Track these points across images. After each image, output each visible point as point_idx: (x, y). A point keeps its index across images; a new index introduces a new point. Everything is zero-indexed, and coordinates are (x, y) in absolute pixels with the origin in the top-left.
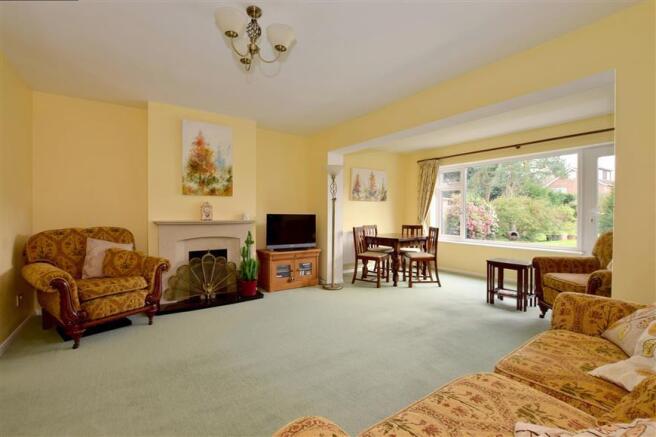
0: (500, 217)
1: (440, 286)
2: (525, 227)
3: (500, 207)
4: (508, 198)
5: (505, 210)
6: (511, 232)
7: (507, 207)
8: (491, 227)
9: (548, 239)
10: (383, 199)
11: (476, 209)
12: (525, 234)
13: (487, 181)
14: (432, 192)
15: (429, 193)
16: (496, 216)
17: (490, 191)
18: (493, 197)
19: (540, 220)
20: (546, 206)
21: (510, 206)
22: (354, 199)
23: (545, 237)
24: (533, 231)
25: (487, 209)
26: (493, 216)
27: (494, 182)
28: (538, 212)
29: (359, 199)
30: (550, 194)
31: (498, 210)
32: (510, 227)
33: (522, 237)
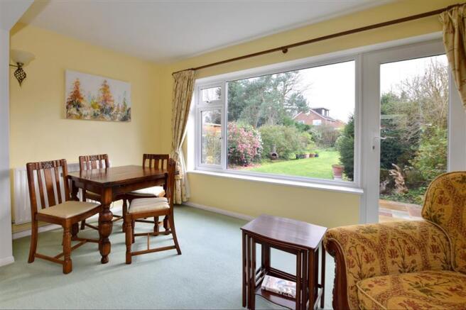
0: (264, 141)
1: (179, 253)
2: (282, 149)
3: (264, 133)
4: (270, 126)
5: (268, 136)
6: (272, 153)
7: (269, 133)
8: (258, 149)
9: (297, 158)
10: (125, 119)
11: (246, 134)
12: (281, 154)
13: (255, 113)
14: (187, 111)
15: (183, 112)
16: (261, 140)
17: (257, 121)
18: (259, 125)
19: (292, 143)
20: (296, 132)
21: (272, 132)
22: (69, 116)
23: (294, 157)
24: (287, 151)
25: (254, 134)
26: (259, 140)
27: (260, 114)
28: (290, 137)
29: (80, 117)
30: (296, 124)
31: (263, 135)
32: (272, 149)
33: (280, 157)
